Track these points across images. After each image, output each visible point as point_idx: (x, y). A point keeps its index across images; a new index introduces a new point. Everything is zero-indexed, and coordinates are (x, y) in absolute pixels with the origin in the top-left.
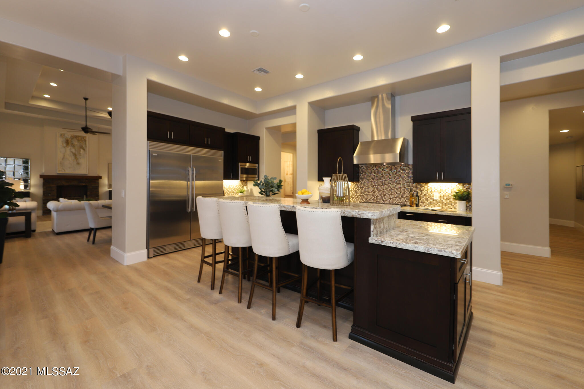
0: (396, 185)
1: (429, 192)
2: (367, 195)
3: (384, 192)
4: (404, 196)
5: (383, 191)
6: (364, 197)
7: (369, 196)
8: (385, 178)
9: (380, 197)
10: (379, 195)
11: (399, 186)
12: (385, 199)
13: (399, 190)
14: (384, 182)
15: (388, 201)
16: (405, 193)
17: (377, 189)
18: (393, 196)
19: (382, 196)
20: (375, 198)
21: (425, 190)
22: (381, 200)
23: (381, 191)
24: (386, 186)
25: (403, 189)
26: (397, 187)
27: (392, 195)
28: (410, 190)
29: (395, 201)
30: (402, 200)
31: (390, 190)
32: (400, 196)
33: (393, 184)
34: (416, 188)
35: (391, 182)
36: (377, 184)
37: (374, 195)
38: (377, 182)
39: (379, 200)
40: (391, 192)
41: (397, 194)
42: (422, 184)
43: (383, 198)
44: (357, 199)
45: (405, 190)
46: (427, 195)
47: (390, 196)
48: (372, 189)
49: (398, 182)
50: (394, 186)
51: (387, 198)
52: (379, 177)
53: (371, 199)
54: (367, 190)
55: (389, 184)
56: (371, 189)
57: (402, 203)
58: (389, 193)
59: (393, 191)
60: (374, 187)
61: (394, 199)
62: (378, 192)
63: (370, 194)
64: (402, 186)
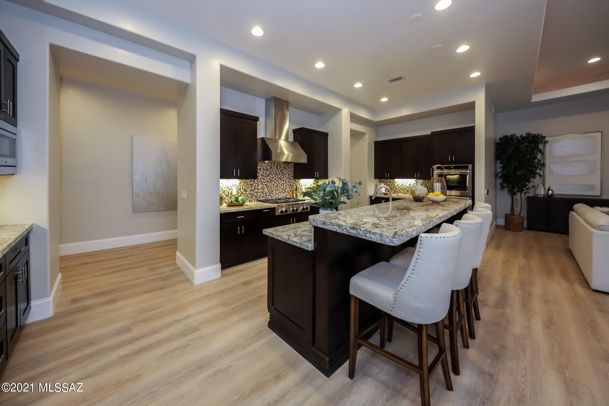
0: (280, 181)
1: (300, 186)
2: (257, 192)
3: (271, 188)
4: (286, 191)
5: (271, 187)
6: (254, 195)
7: (259, 193)
8: (272, 175)
9: (269, 193)
10: (268, 192)
11: (283, 182)
12: (272, 195)
13: (283, 185)
14: (271, 179)
15: (275, 196)
16: (287, 187)
17: (266, 185)
18: (279, 191)
19: (270, 192)
20: (264, 194)
21: (298, 185)
22: (269, 196)
23: (269, 187)
24: (273, 182)
25: (285, 184)
26: (281, 183)
27: (278, 190)
28: (289, 185)
29: (280, 196)
30: (284, 194)
31: (276, 186)
32: (284, 191)
33: (278, 181)
34: (294, 183)
35: (277, 179)
36: (266, 181)
37: (264, 192)
38: (266, 179)
39: (268, 197)
40: (277, 188)
41: (281, 189)
42: (296, 180)
43: (271, 194)
44: (247, 198)
45: (287, 185)
46: (299, 188)
47: (277, 191)
48: (262, 186)
49: (282, 179)
50: (279, 182)
51: (274, 194)
52: (268, 174)
53: (261, 196)
54: (257, 187)
56: (260, 186)
57: (284, 197)
58: (276, 189)
59: (278, 187)
60: (264, 183)
61: (279, 194)
62: (267, 188)
63: (260, 191)
64: (284, 182)
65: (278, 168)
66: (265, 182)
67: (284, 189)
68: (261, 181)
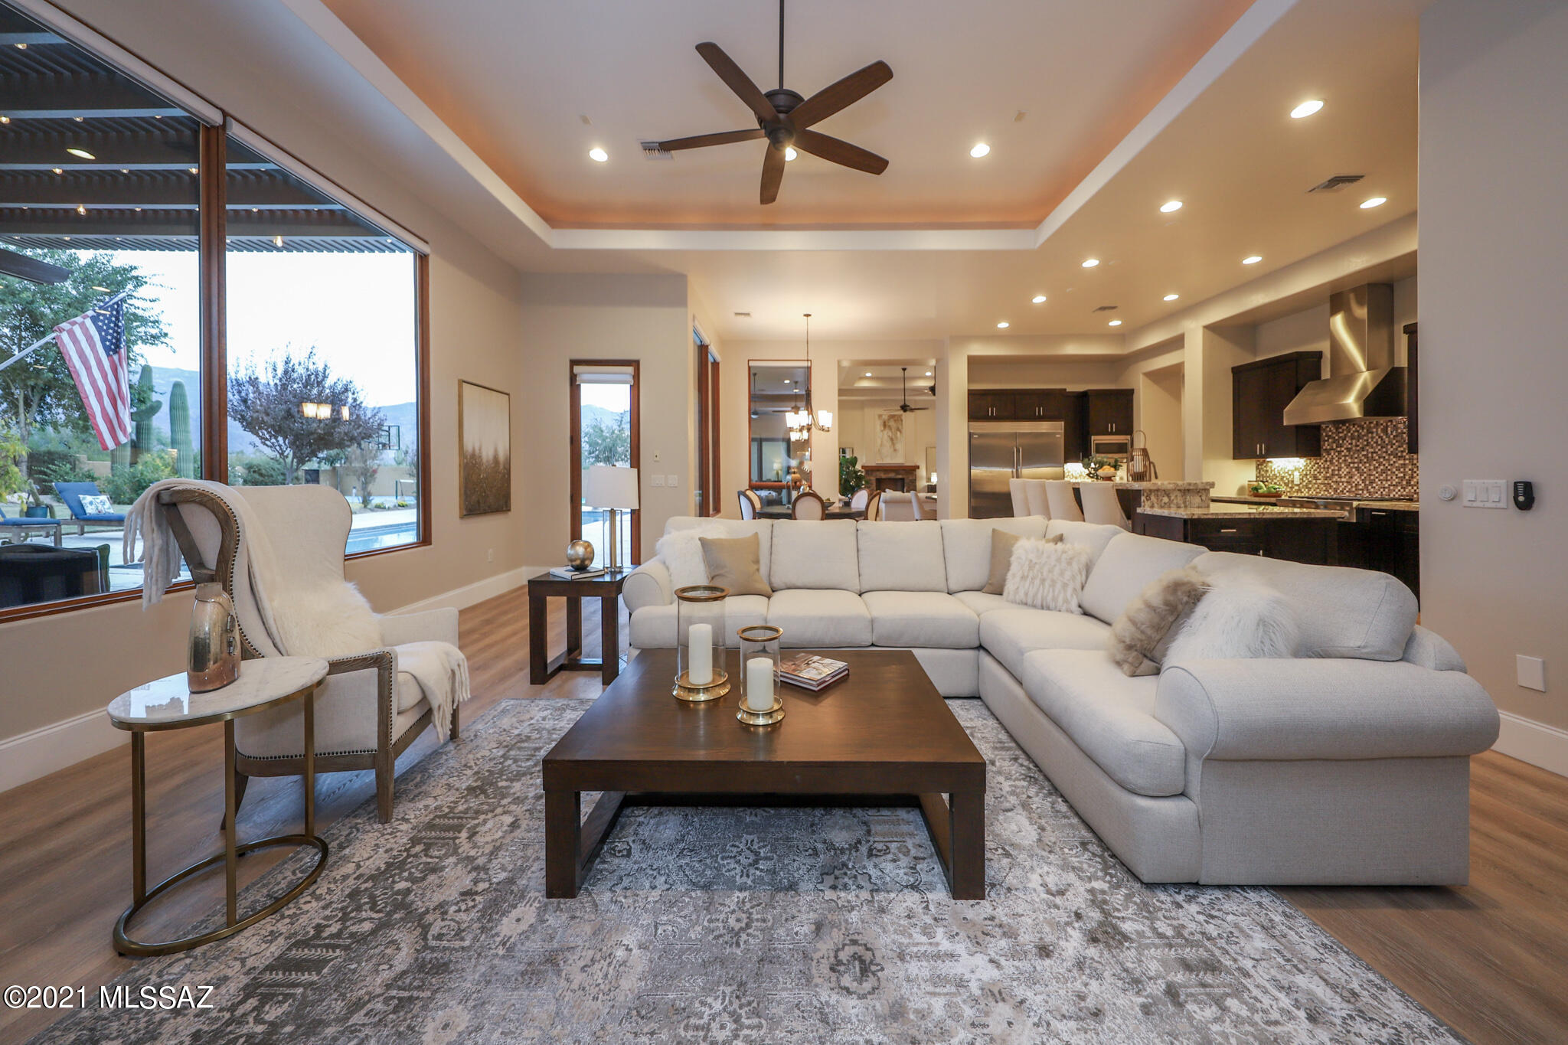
2: (1336, 482)
3: (1370, 475)
4: (1412, 483)
5: (1369, 473)
6: (1331, 487)
7: (1340, 484)
11: (1401, 462)
12: (1372, 490)
13: (1402, 470)
14: (1370, 455)
17: (1358, 469)
18: (1389, 483)
19: (1367, 482)
22: (1365, 492)
23: (1365, 473)
24: (1375, 462)
25: (1410, 467)
26: (1397, 465)
27: (1387, 480)
31: (1383, 472)
32: (1404, 483)
33: (1389, 460)
35: (1384, 455)
36: (1356, 460)
37: (1351, 482)
38: (1356, 455)
39: (1360, 492)
40: (1384, 475)
41: (1397, 478)
43: (1370, 487)
44: (1317, 490)
47: (1384, 482)
48: (1347, 470)
49: (1399, 454)
50: (1392, 463)
54: (1336, 472)
55: (1382, 460)
56: (1344, 471)
58: (1381, 478)
59: (1389, 472)
60: (1352, 465)
61: (1392, 488)
63: (1343, 480)
64: (1407, 462)
65: (1389, 432)
66: (1354, 463)
67: (1407, 477)
68: (1345, 460)
